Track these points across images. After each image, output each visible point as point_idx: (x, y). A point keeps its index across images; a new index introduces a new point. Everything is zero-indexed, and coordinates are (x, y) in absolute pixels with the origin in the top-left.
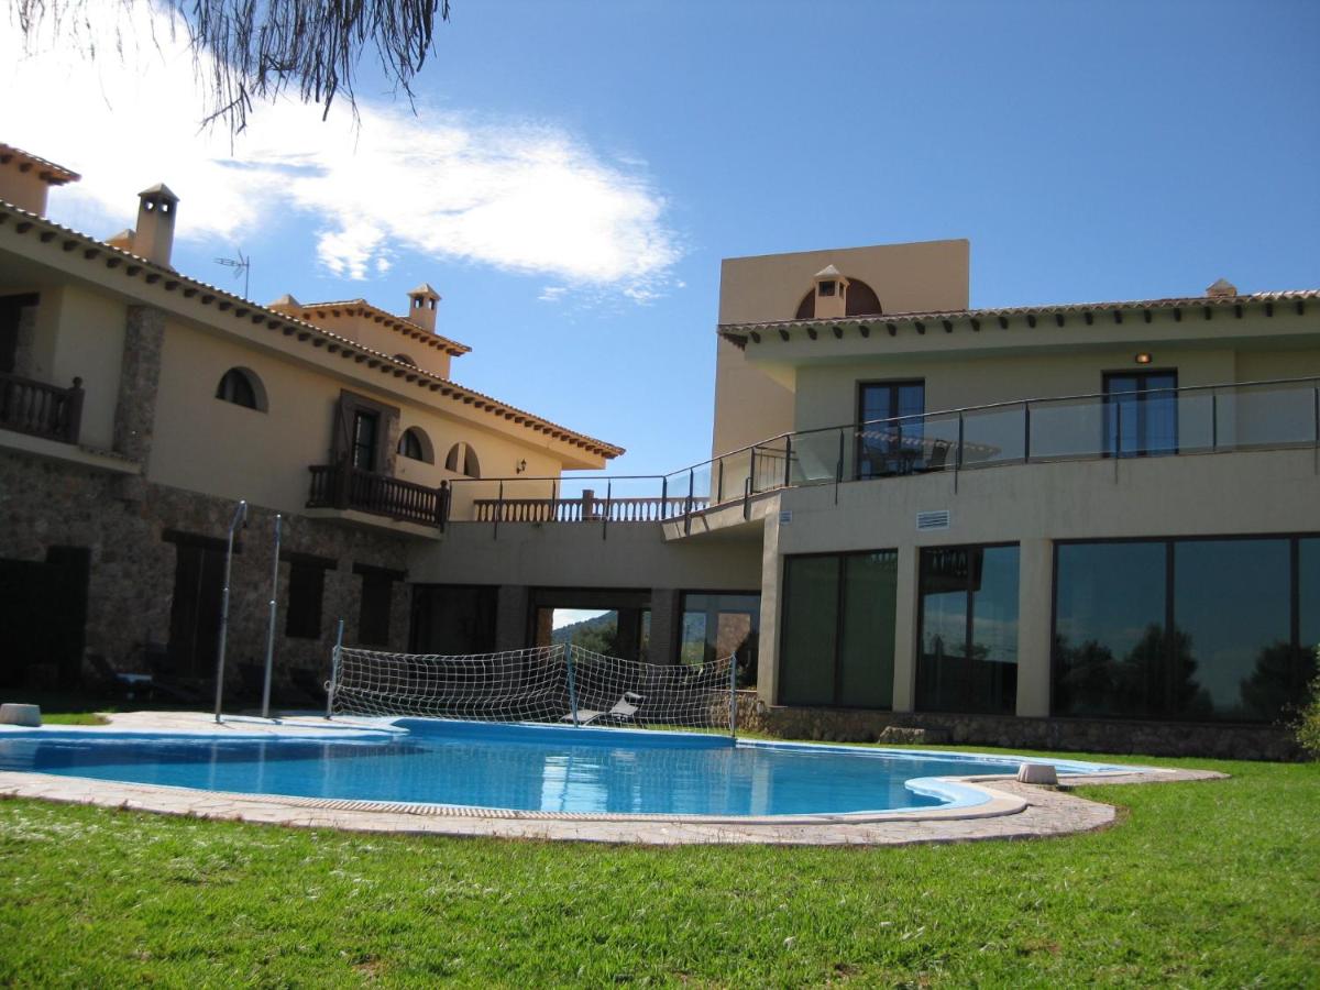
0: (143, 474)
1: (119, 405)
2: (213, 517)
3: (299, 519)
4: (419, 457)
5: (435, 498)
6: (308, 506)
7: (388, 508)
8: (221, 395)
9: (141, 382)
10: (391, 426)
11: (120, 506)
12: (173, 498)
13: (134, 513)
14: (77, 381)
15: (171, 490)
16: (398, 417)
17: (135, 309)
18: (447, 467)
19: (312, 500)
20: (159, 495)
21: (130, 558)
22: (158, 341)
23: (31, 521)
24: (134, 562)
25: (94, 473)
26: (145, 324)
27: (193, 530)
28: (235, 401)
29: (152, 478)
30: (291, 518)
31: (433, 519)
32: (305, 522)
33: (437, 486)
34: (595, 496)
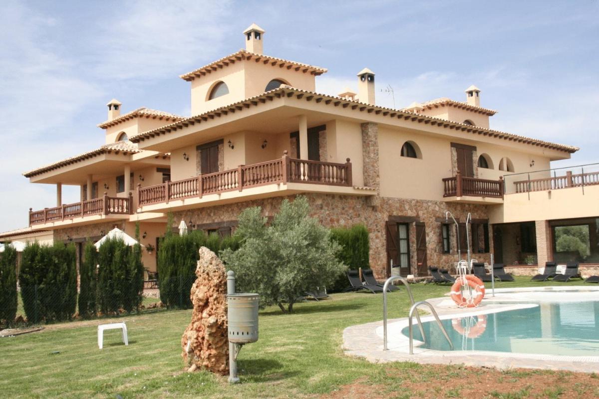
0: (378, 194)
1: (364, 166)
2: (407, 207)
3: (441, 203)
4: (487, 167)
5: (498, 185)
6: (444, 196)
7: (477, 192)
8: (402, 155)
9: (372, 155)
10: (473, 155)
11: (370, 209)
12: (390, 202)
13: (376, 211)
14: (348, 160)
15: (389, 199)
16: (476, 150)
17: (364, 126)
18: (500, 169)
19: (446, 194)
20: (385, 201)
21: (377, 230)
22: (376, 137)
23: (338, 221)
24: (379, 232)
25: (358, 197)
26: (370, 130)
27: (400, 214)
28: (408, 156)
29: (382, 195)
30: (438, 203)
31: (498, 194)
32: (444, 203)
33: (498, 179)
34: (573, 174)
